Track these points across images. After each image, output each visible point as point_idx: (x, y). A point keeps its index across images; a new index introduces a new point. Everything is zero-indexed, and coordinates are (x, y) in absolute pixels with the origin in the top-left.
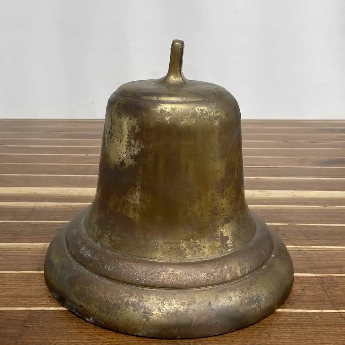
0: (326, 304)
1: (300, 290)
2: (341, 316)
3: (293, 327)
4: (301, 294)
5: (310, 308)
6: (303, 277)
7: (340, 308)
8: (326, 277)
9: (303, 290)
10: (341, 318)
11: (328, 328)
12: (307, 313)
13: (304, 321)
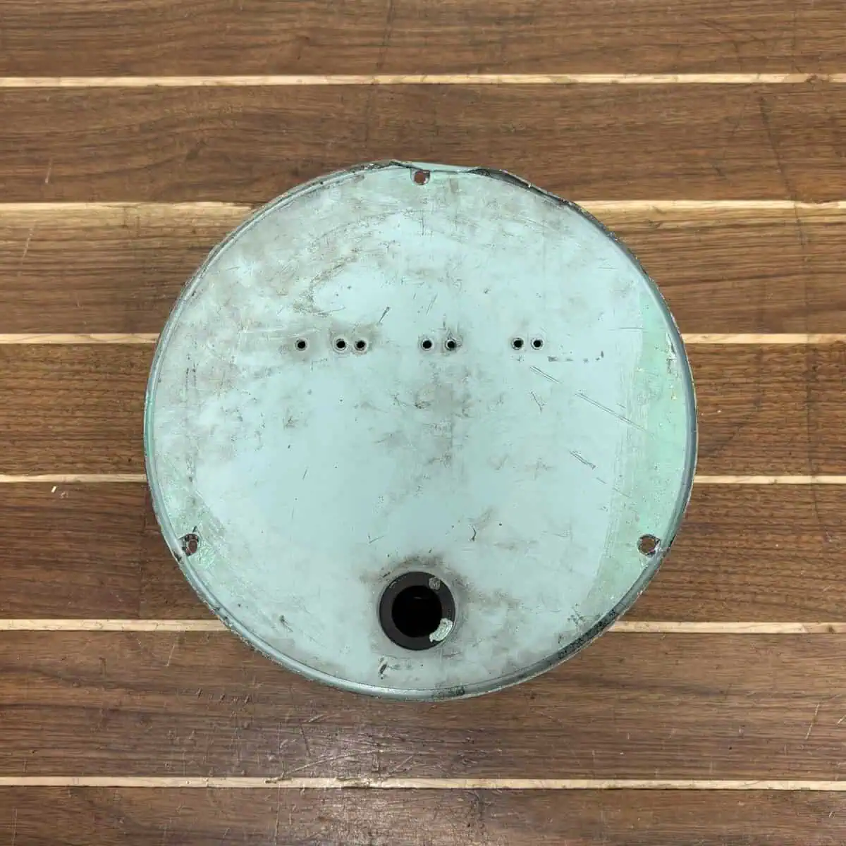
0: (793, 455)
1: (749, 402)
2: (814, 496)
3: (697, 535)
4: (747, 417)
5: (752, 469)
6: (775, 349)
7: (824, 468)
8: (830, 348)
9: (756, 402)
10: (809, 503)
11: (769, 537)
12: (742, 486)
13: (727, 515)
